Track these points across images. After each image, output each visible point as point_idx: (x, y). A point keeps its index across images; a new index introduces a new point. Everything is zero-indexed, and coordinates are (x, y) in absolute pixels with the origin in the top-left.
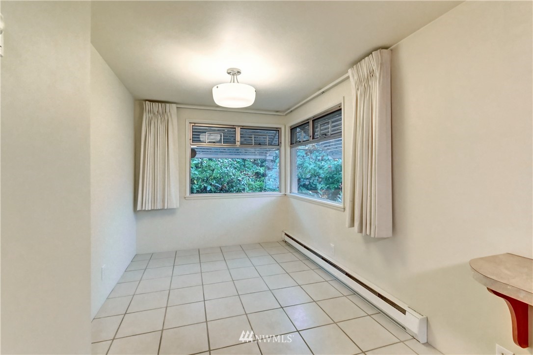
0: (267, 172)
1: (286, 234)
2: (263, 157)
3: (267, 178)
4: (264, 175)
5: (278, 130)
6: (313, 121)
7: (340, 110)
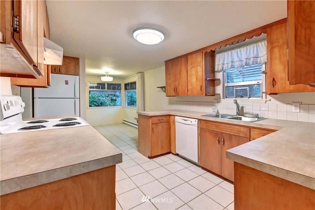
0: (117, 99)
1: (124, 120)
2: (115, 93)
3: (117, 101)
4: (115, 100)
5: (120, 85)
6: (131, 84)
7: (136, 83)
